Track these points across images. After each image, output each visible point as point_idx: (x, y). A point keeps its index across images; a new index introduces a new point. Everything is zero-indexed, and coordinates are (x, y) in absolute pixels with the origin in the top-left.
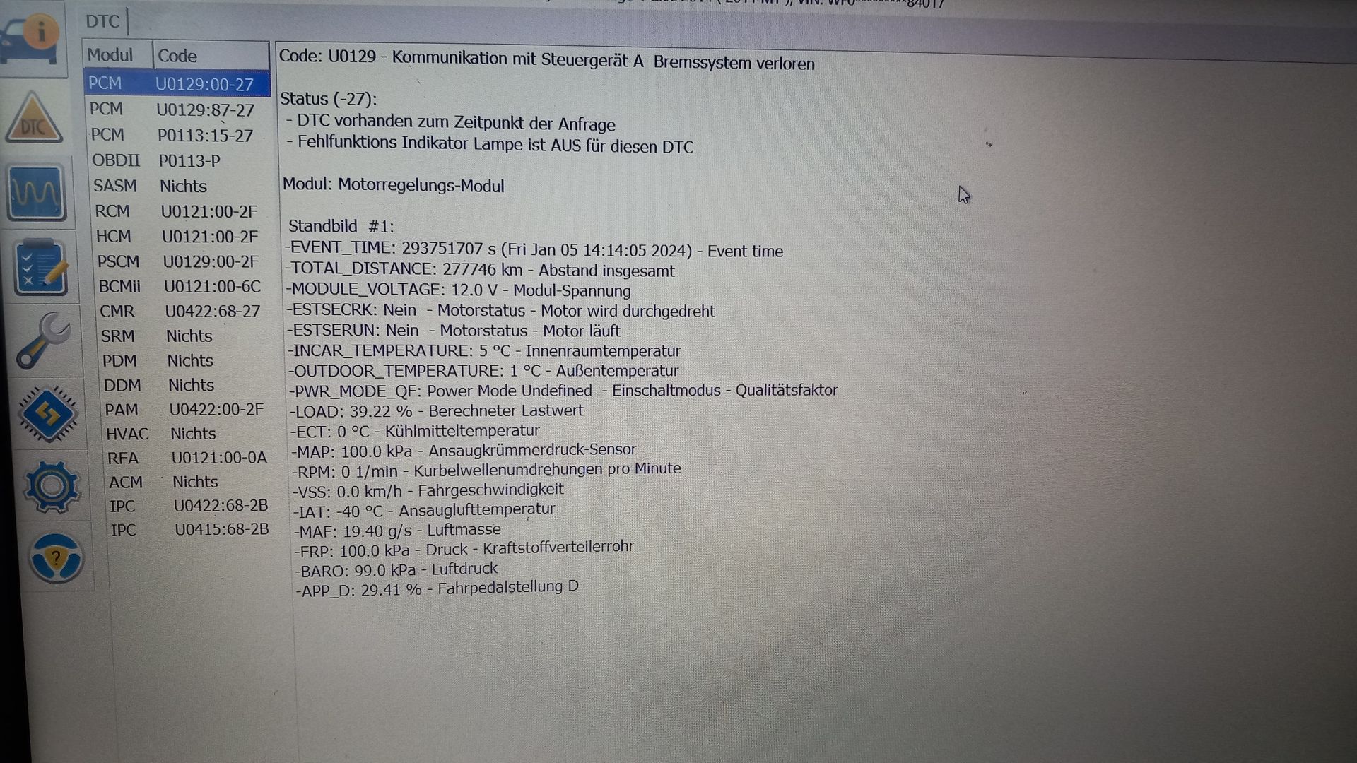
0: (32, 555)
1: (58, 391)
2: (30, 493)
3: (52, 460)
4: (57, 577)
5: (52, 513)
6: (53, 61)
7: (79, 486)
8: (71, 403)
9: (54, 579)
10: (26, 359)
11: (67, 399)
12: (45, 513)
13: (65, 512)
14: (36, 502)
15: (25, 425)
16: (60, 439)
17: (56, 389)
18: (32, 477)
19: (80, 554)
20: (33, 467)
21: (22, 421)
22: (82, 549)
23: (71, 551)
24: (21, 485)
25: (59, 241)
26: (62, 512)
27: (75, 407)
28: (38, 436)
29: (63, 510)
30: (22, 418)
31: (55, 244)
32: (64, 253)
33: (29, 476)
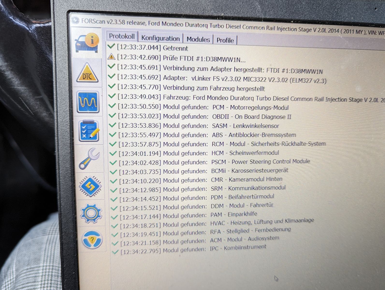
0: (83, 239)
1: (94, 178)
2: (83, 216)
3: (91, 204)
4: (92, 247)
5: (91, 223)
6: (96, 52)
7: (101, 213)
8: (99, 182)
9: (91, 248)
10: (82, 166)
11: (98, 181)
12: (89, 223)
13: (96, 223)
14: (85, 219)
15: (82, 190)
16: (95, 196)
17: (93, 177)
18: (84, 210)
19: (101, 238)
20: (84, 207)
21: (80, 189)
22: (102, 237)
23: (98, 237)
24: (79, 213)
25: (97, 121)
26: (95, 223)
27: (100, 183)
28: (86, 195)
29: (95, 222)
30: (81, 188)
31: (95, 122)
32: (98, 125)
33: (83, 210)
